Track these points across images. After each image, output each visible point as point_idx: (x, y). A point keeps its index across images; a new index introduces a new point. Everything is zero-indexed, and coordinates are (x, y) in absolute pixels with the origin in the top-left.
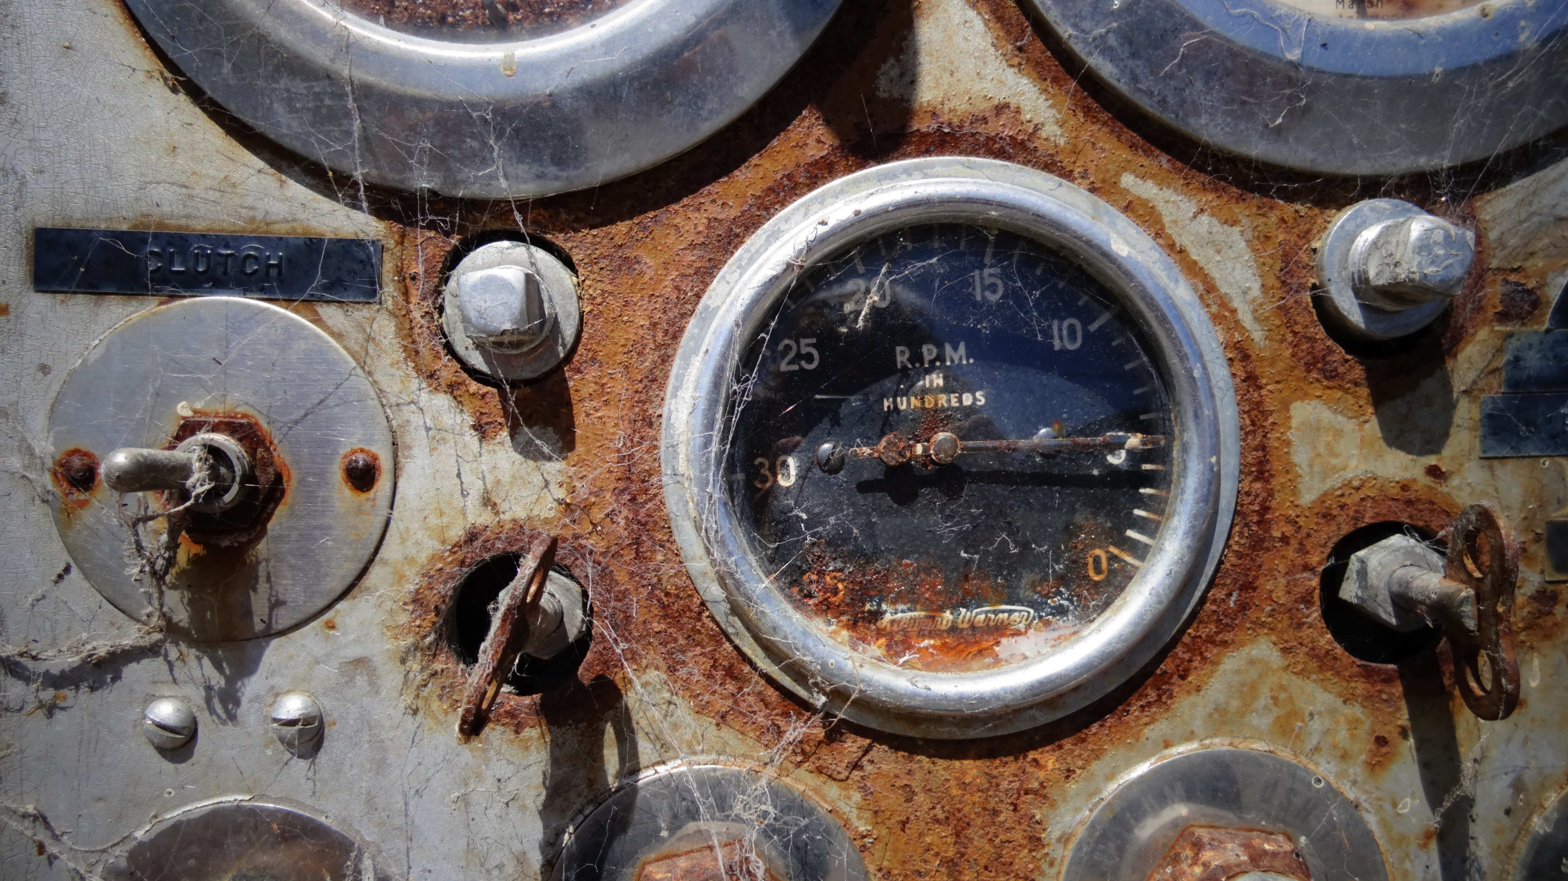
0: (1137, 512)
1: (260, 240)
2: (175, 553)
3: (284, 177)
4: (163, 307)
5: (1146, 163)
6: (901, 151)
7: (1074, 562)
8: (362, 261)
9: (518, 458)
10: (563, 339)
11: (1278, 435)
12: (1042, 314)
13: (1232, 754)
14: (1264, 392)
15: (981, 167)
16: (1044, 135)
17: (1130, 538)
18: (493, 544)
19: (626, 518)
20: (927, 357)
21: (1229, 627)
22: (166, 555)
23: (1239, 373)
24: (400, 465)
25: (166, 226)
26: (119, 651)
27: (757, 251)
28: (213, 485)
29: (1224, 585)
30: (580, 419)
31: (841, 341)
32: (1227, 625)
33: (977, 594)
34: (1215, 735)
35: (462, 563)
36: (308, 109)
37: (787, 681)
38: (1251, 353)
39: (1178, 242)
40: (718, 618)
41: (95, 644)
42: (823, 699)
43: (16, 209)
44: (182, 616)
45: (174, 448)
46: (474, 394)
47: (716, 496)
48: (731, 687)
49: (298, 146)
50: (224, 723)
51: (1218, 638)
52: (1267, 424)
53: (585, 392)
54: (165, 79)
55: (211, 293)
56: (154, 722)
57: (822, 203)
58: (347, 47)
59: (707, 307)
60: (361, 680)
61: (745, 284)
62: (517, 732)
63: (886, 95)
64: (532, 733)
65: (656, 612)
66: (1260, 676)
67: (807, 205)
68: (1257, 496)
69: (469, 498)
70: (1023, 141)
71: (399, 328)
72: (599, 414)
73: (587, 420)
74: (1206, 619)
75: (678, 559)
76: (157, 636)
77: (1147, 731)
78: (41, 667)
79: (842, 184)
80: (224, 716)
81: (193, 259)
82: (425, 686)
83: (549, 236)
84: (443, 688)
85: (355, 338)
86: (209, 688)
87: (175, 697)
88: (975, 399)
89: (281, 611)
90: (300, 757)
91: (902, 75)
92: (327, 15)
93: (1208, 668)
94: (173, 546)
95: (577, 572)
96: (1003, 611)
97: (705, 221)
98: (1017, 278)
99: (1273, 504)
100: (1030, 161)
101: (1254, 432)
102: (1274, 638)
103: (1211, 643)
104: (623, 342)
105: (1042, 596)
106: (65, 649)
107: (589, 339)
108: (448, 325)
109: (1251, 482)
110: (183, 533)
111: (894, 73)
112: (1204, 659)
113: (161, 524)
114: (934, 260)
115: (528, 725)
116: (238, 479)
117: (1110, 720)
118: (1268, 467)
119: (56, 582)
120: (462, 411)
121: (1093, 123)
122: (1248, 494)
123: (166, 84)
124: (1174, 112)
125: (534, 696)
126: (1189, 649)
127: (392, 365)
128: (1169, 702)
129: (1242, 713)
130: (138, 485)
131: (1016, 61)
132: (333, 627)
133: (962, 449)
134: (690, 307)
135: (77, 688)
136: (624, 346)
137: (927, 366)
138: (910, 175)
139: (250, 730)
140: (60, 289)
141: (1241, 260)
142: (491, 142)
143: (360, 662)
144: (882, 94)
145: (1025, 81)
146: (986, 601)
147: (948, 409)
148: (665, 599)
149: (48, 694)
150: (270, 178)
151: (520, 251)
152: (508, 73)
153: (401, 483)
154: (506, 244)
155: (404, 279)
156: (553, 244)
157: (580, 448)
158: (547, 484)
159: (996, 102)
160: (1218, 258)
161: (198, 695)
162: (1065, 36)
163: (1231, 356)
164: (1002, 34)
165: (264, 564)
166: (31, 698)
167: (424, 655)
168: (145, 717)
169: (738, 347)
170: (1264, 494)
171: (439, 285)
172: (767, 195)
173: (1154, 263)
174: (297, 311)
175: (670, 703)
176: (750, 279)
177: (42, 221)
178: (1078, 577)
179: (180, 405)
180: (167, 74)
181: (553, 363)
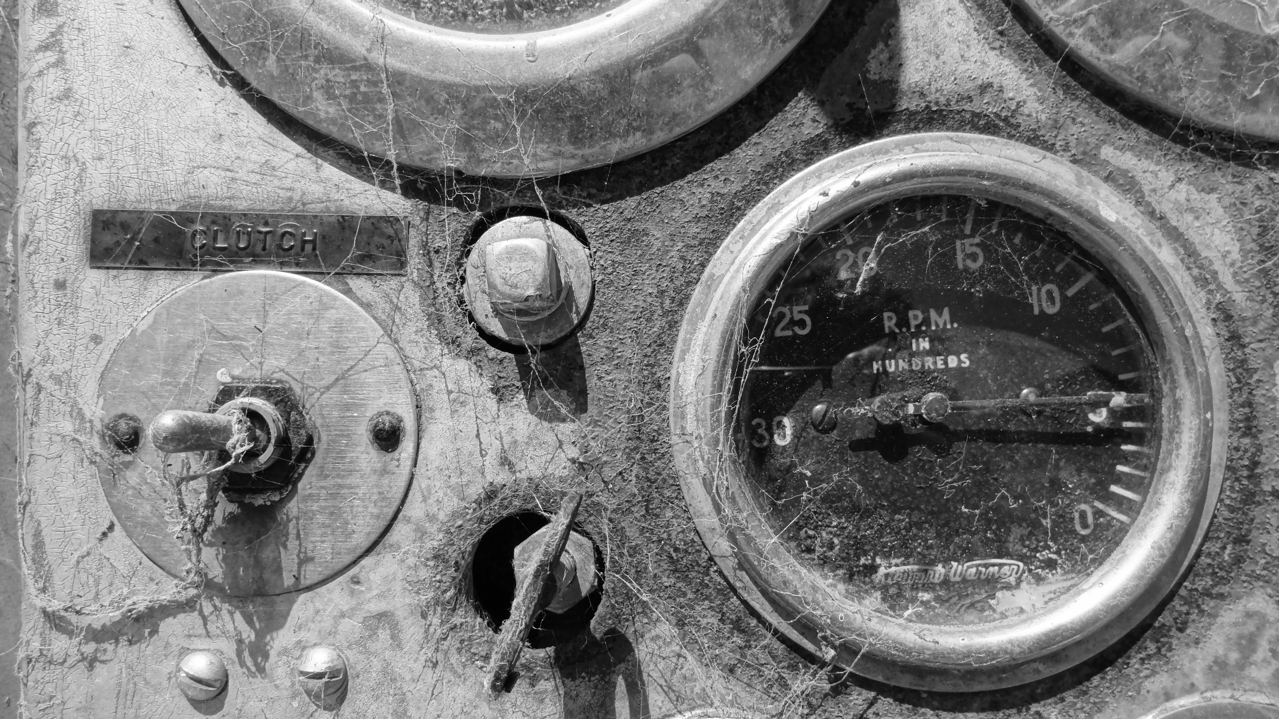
0: (1120, 468)
1: (297, 218)
2: (213, 511)
3: (320, 161)
4: (207, 281)
5: (1124, 136)
6: (892, 128)
7: (1061, 516)
8: (389, 237)
9: (533, 419)
10: (577, 307)
11: (1264, 392)
12: (1032, 278)
13: (1235, 707)
14: (1247, 350)
15: (968, 142)
16: (1026, 111)
17: (1114, 494)
18: (510, 503)
19: (637, 477)
20: (913, 323)
21: (1224, 581)
22: (205, 514)
23: (1222, 333)
24: (424, 427)
25: (211, 206)
26: (157, 606)
27: (759, 222)
28: (252, 445)
29: (1218, 538)
30: (592, 382)
31: (839, 305)
32: (1223, 578)
33: (968, 548)
34: (1216, 688)
35: (481, 520)
36: (345, 97)
37: (794, 635)
38: (1233, 313)
39: (1158, 208)
40: (726, 573)
41: (135, 599)
42: (832, 653)
43: (76, 193)
44: (217, 572)
45: (214, 411)
46: (492, 359)
47: (726, 454)
48: (738, 640)
49: (334, 131)
50: (251, 674)
51: (1214, 591)
52: (1252, 381)
53: (596, 357)
54: (214, 73)
55: (251, 268)
56: (187, 674)
57: (819, 177)
58: (383, 38)
59: (712, 276)
60: (384, 635)
61: (750, 252)
62: (533, 685)
63: (877, 77)
64: (546, 685)
65: (665, 567)
66: (1258, 628)
67: (806, 179)
68: (1246, 451)
69: (487, 457)
70: (1006, 117)
71: (423, 299)
72: (610, 378)
73: (599, 383)
74: (1201, 572)
75: (686, 515)
76: (192, 592)
77: (1147, 684)
78: (85, 621)
79: (838, 159)
80: (253, 669)
81: (235, 237)
82: (445, 639)
83: (563, 211)
84: (462, 641)
85: (382, 307)
86: (240, 642)
87: (208, 650)
88: (960, 361)
89: (310, 567)
90: (325, 709)
91: (891, 59)
92: (364, 12)
93: (1205, 620)
94: (211, 505)
95: (589, 528)
96: (994, 565)
97: (709, 195)
98: (1006, 244)
99: (1263, 459)
100: (1014, 136)
101: (1240, 389)
102: (1269, 591)
103: (1208, 595)
104: (632, 308)
105: (1032, 550)
106: (107, 604)
107: (600, 306)
108: (469, 294)
109: (1240, 438)
110: (220, 493)
111: (884, 56)
112: (1202, 612)
113: (201, 485)
114: (927, 229)
115: (543, 677)
116: (273, 441)
117: (1111, 673)
118: (1255, 423)
119: (101, 540)
120: (481, 375)
121: (1073, 100)
122: (1237, 449)
123: (214, 78)
124: (1153, 87)
125: (548, 649)
126: (1186, 601)
127: (416, 332)
128: (1169, 654)
129: (1242, 666)
130: (183, 446)
131: (997, 44)
132: (358, 583)
133: (953, 409)
134: (695, 275)
135: (117, 642)
136: (634, 312)
137: (913, 330)
138: (901, 150)
139: (278, 682)
140: (112, 265)
141: (1219, 225)
142: (514, 122)
143: (382, 616)
144: (871, 77)
145: (1006, 62)
146: (976, 555)
147: (934, 371)
148: (674, 555)
149: (89, 648)
150: (308, 161)
151: (537, 224)
152: (531, 59)
153: (422, 445)
154: (524, 218)
155: (429, 252)
156: (567, 218)
157: (592, 409)
158: (561, 445)
159: (980, 82)
160: (1197, 224)
161: (229, 648)
162: (1047, 19)
163: (1214, 316)
164: (983, 19)
165: (294, 521)
166: (73, 651)
167: (443, 609)
168: (179, 670)
169: (745, 312)
170: (1253, 450)
171: (461, 257)
172: (765, 171)
173: (1138, 228)
174: (329, 284)
175: (679, 656)
176: (754, 247)
177: (99, 204)
178: (1065, 532)
179: (219, 372)
180: (216, 69)
181: (567, 330)
